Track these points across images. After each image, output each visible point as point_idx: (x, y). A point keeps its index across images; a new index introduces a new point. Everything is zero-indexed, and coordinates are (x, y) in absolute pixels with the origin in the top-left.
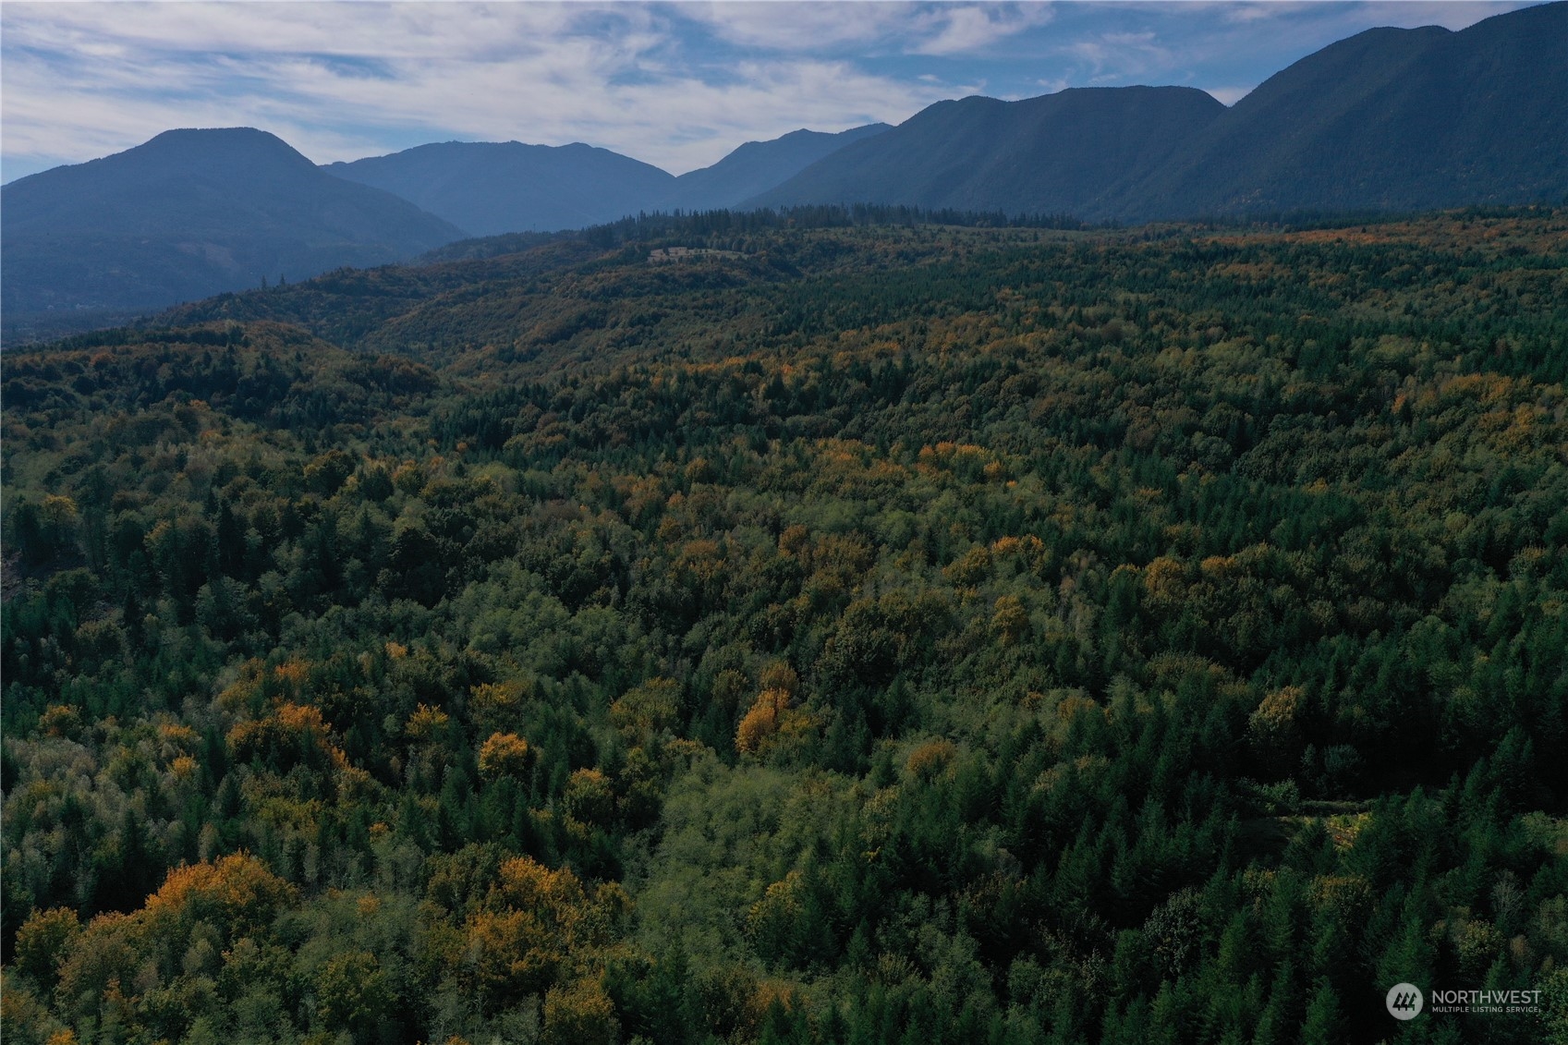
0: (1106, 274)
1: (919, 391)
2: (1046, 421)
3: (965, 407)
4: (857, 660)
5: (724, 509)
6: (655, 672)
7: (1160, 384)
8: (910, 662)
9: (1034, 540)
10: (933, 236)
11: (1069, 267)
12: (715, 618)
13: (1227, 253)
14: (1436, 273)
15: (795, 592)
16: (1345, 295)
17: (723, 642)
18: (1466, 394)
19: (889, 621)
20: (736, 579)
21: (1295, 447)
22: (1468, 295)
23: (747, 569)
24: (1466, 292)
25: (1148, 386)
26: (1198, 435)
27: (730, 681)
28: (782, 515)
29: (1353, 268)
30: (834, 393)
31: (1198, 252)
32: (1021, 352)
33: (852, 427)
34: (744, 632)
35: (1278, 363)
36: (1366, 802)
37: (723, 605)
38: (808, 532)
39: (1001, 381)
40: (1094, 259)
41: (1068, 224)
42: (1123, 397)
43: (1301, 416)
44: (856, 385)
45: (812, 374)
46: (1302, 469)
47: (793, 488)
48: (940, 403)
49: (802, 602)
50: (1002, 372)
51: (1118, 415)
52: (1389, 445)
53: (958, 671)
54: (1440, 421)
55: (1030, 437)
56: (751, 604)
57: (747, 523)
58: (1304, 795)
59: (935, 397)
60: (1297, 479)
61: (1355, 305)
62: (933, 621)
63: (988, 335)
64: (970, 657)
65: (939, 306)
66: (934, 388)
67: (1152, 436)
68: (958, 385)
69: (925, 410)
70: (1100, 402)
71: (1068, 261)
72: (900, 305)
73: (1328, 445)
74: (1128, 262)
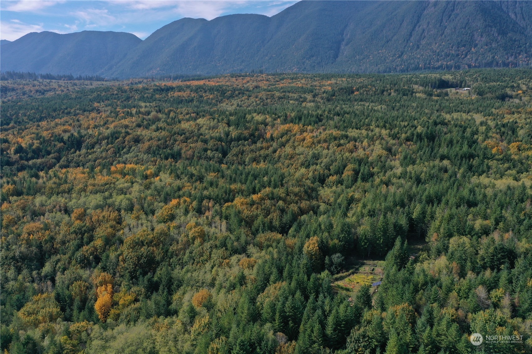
0: (132, 97)
1: (89, 145)
2: (148, 151)
3: (112, 149)
4: (138, 262)
5: (35, 206)
6: (35, 293)
7: (187, 134)
8: (163, 259)
9: (187, 199)
10: (49, 84)
11: (117, 94)
12: (54, 258)
13: (172, 89)
14: (239, 94)
15: (91, 239)
16: (217, 101)
17: (64, 269)
18: (288, 131)
19: (147, 243)
20: (59, 238)
21: (242, 153)
22: (253, 100)
23: (62, 232)
24: (252, 99)
25: (183, 136)
26: (209, 152)
27: (80, 286)
28: (68, 205)
29: (215, 93)
30: (49, 149)
31: (161, 88)
32: (126, 127)
33: (63, 161)
34: (73, 262)
35: (224, 125)
36: (350, 271)
37: (56, 252)
38: (85, 211)
39: (124, 138)
40: (126, 91)
41: (98, 79)
42: (175, 140)
43: (240, 142)
44: (59, 145)
45: (35, 141)
46: (247, 160)
47: (64, 192)
48: (100, 148)
49: (99, 243)
50: (123, 134)
51: (176, 148)
52: (271, 149)
53: (186, 258)
54: (284, 139)
55: (144, 158)
56: (72, 248)
57: (51, 211)
58: (332, 274)
59: (97, 146)
60: (246, 163)
61: (222, 104)
62: (165, 239)
63: (108, 121)
64: (188, 251)
65: (72, 111)
66: (96, 143)
67: (192, 154)
68: (106, 141)
69: (95, 152)
70: (167, 143)
71: (115, 92)
72: (55, 110)
73: (252, 151)
74: (139, 92)
